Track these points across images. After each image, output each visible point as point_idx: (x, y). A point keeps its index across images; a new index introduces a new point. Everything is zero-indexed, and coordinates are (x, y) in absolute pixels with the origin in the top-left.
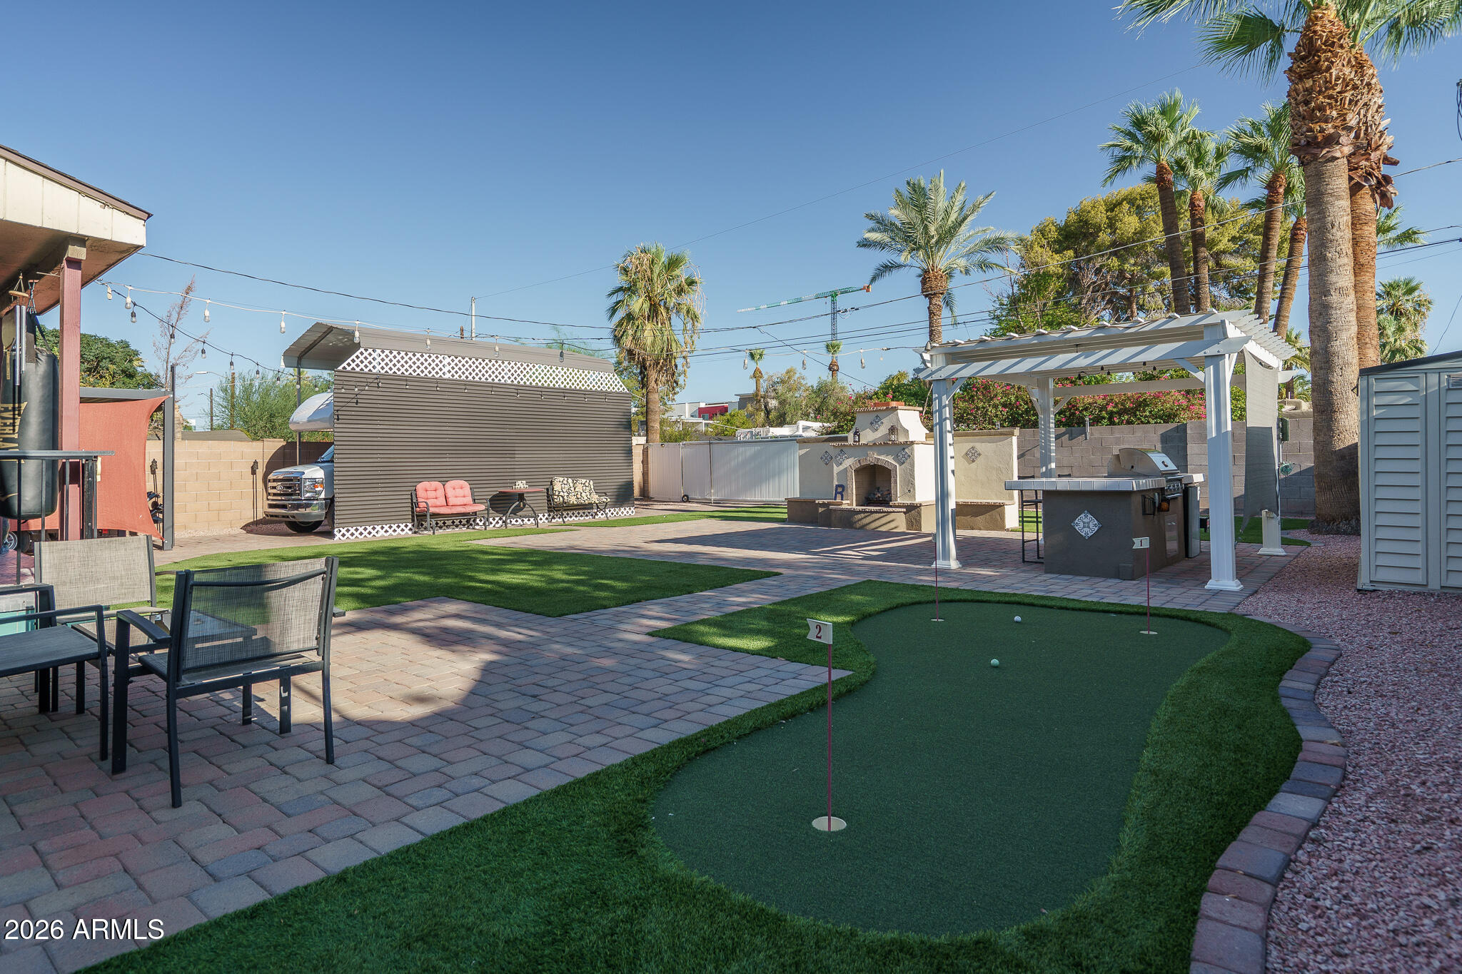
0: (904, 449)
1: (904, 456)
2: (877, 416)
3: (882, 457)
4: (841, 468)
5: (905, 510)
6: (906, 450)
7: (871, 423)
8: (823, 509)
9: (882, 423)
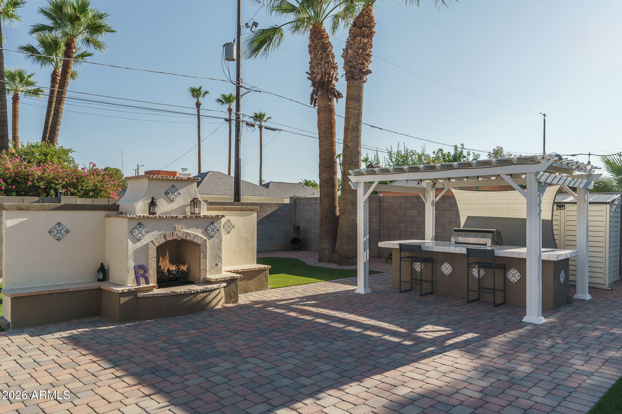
0: (213, 223)
1: (213, 230)
2: (173, 186)
3: (190, 231)
4: (139, 245)
5: (225, 284)
6: (215, 224)
7: (166, 193)
8: (127, 299)
9: (179, 194)
